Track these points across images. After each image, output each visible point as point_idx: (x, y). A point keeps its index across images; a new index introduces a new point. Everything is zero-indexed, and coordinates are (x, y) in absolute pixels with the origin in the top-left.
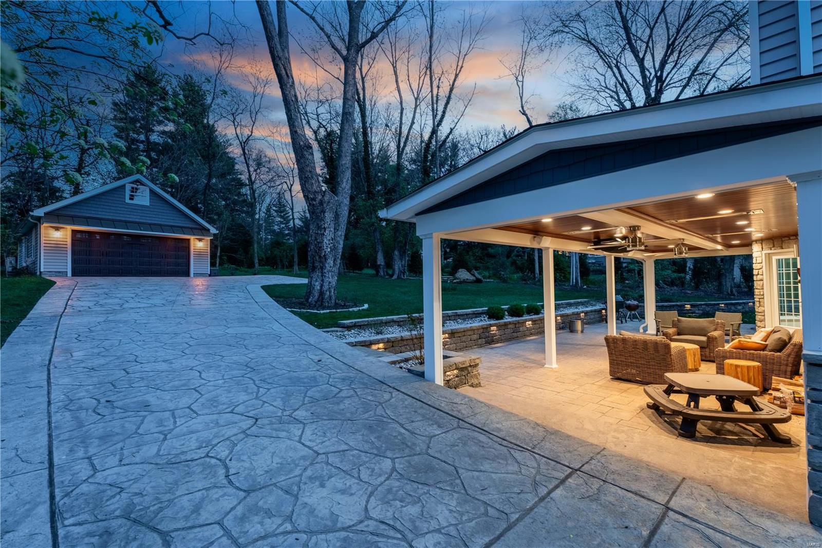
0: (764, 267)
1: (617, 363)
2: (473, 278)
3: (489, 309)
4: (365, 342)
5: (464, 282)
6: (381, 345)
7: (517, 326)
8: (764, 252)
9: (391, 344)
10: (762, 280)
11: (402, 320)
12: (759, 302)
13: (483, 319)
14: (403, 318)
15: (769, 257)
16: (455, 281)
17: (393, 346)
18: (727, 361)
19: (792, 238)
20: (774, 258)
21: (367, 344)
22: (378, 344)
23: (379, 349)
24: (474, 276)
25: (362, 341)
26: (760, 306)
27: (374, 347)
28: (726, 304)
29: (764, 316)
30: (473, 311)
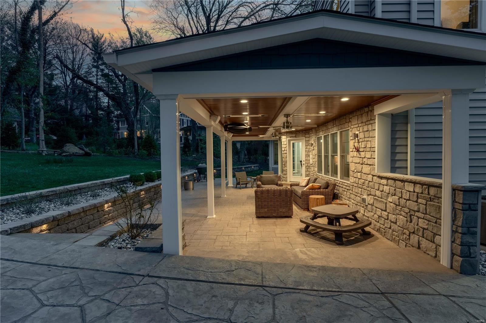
0: (287, 147)
1: (262, 207)
2: (81, 152)
3: (131, 177)
4: (24, 226)
5: (74, 155)
6: (44, 227)
7: (156, 189)
8: (288, 139)
9: (56, 223)
10: (286, 153)
11: (51, 193)
12: (285, 165)
13: (129, 186)
14: (52, 191)
15: (289, 141)
16: (64, 154)
17: (58, 225)
18: (311, 196)
19: (300, 132)
20: (292, 142)
21: (26, 229)
22: (41, 226)
23: (41, 231)
24: (83, 150)
25: (21, 226)
26: (285, 167)
27: (36, 230)
28: (245, 167)
29: (287, 172)
30: (117, 180)
